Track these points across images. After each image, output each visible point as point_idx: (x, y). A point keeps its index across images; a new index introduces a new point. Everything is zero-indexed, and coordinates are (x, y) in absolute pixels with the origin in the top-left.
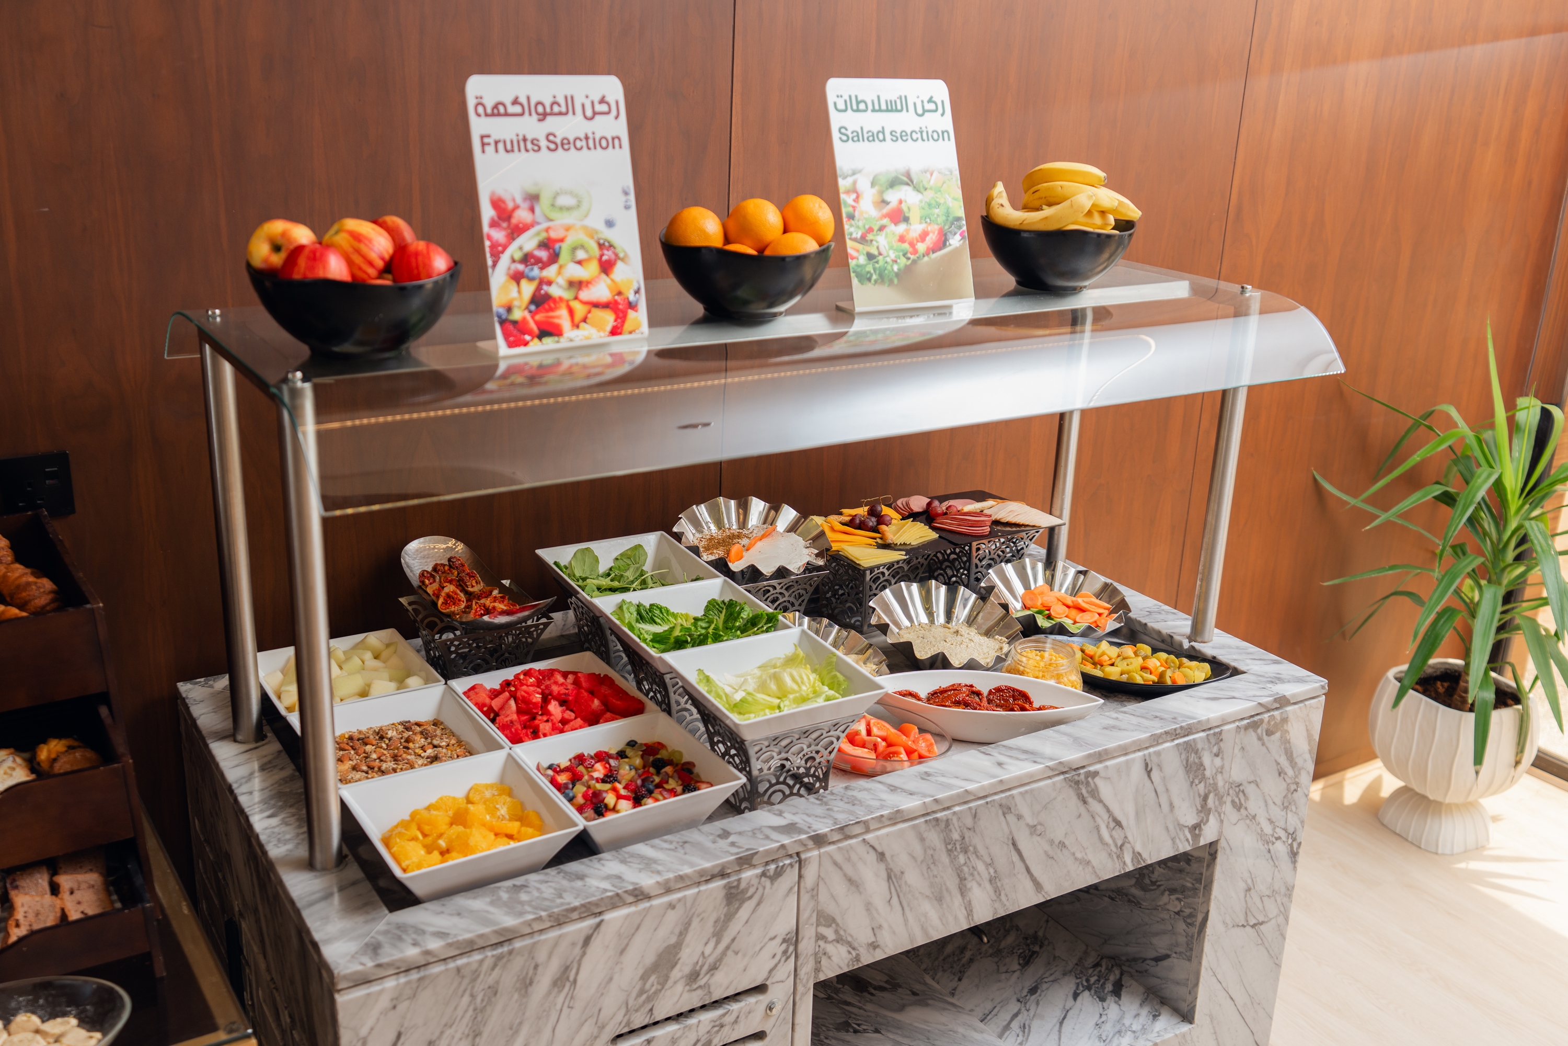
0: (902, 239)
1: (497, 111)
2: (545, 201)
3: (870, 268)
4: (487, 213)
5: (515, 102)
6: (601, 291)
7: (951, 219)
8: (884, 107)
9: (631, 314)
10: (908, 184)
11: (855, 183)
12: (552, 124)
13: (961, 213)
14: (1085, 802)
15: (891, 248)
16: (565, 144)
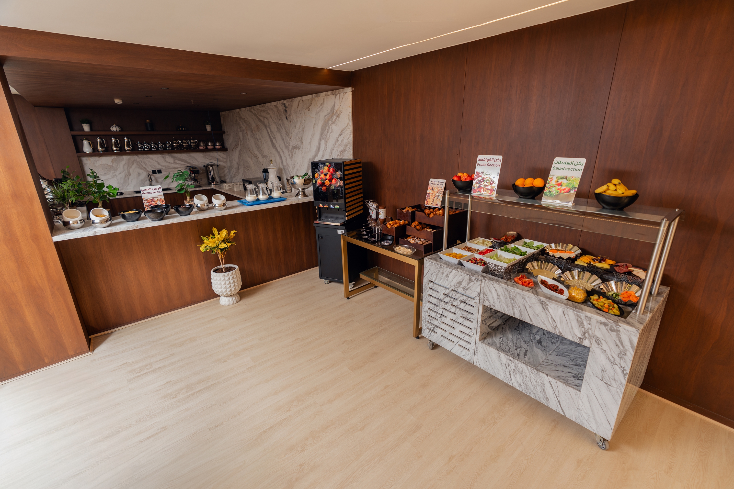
0: (559, 189)
1: (481, 160)
2: (484, 173)
3: (548, 193)
4: (476, 173)
5: (484, 159)
6: (489, 187)
7: (574, 187)
8: (566, 163)
9: (493, 192)
10: (565, 179)
11: (552, 177)
12: (489, 162)
13: (577, 186)
14: (544, 309)
15: (555, 190)
16: (490, 165)
